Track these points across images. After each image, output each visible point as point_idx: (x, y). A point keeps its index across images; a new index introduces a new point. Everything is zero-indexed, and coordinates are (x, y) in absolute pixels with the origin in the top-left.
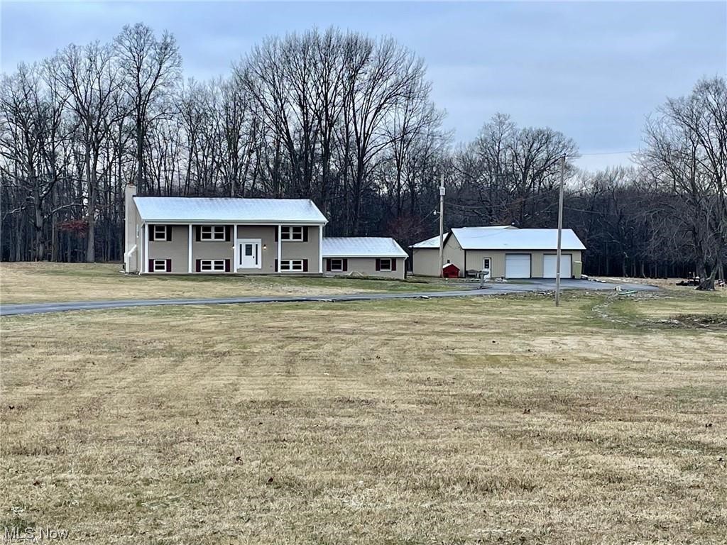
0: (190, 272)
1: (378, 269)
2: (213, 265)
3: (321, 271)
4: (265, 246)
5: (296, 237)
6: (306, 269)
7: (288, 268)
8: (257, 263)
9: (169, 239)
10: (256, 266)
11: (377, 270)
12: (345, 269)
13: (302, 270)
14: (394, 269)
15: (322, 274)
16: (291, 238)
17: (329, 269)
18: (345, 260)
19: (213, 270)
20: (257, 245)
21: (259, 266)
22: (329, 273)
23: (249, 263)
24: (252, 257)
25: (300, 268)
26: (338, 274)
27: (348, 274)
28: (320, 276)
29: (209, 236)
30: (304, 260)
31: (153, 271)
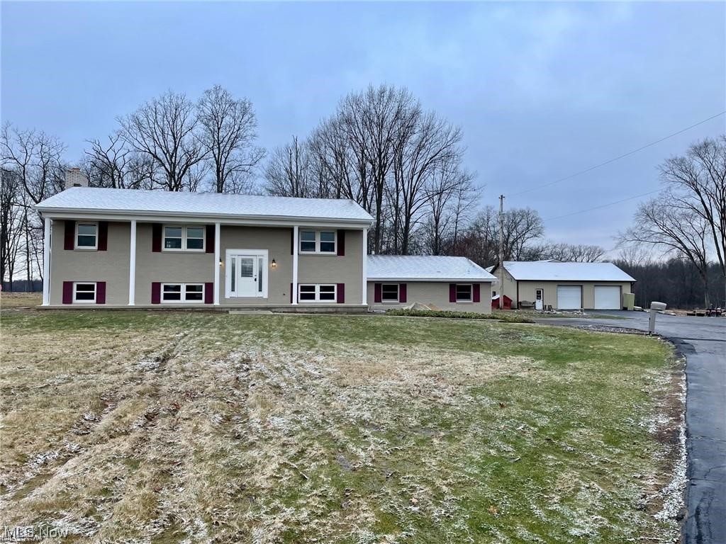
0: (132, 303)
1: (452, 299)
2: (183, 292)
3: (365, 303)
4: (274, 261)
5: (326, 247)
6: (341, 299)
7: (312, 297)
8: (260, 290)
9: (103, 246)
10: (260, 294)
11: (451, 301)
12: (403, 300)
13: (335, 300)
14: (477, 299)
15: (366, 307)
16: (318, 250)
17: (378, 300)
18: (403, 285)
19: (183, 301)
20: (261, 260)
21: (265, 294)
22: (378, 305)
23: (247, 289)
24: (253, 279)
25: (331, 297)
26: (391, 307)
27: (407, 307)
28: (364, 311)
29: (177, 244)
30: (339, 285)
31: (70, 302)
